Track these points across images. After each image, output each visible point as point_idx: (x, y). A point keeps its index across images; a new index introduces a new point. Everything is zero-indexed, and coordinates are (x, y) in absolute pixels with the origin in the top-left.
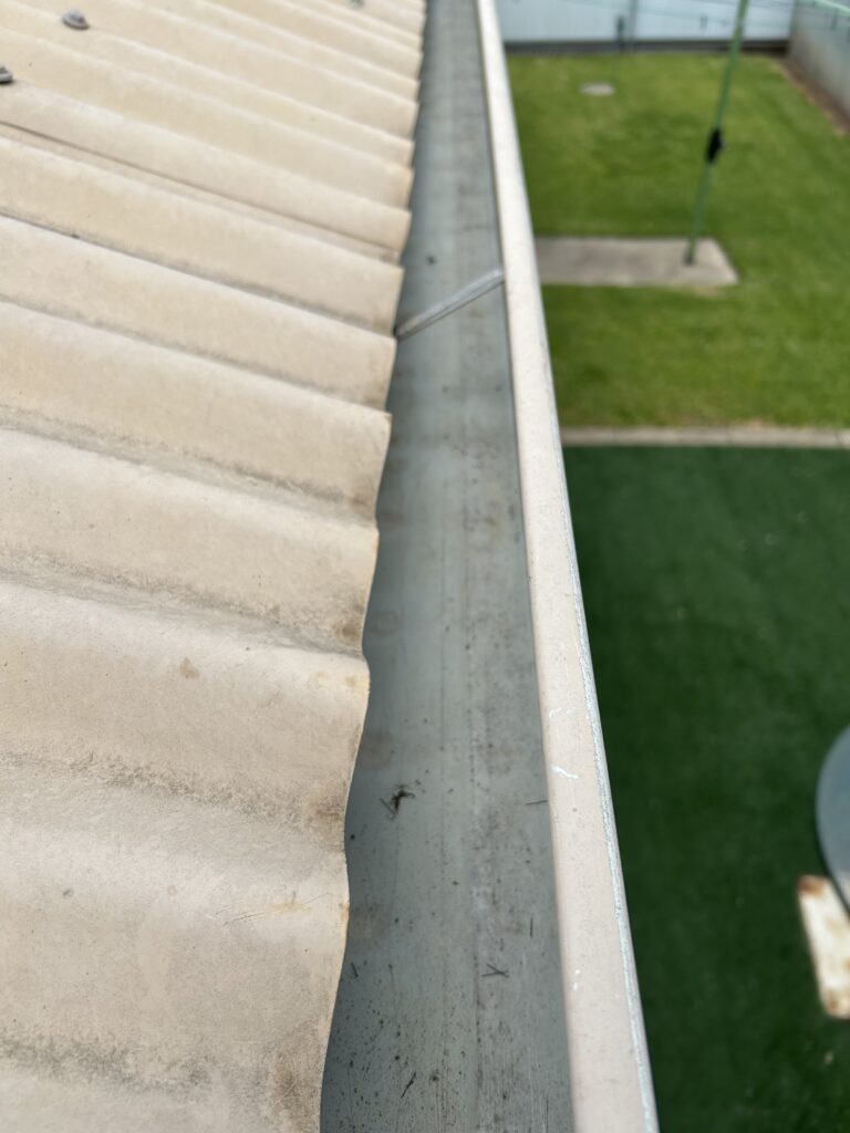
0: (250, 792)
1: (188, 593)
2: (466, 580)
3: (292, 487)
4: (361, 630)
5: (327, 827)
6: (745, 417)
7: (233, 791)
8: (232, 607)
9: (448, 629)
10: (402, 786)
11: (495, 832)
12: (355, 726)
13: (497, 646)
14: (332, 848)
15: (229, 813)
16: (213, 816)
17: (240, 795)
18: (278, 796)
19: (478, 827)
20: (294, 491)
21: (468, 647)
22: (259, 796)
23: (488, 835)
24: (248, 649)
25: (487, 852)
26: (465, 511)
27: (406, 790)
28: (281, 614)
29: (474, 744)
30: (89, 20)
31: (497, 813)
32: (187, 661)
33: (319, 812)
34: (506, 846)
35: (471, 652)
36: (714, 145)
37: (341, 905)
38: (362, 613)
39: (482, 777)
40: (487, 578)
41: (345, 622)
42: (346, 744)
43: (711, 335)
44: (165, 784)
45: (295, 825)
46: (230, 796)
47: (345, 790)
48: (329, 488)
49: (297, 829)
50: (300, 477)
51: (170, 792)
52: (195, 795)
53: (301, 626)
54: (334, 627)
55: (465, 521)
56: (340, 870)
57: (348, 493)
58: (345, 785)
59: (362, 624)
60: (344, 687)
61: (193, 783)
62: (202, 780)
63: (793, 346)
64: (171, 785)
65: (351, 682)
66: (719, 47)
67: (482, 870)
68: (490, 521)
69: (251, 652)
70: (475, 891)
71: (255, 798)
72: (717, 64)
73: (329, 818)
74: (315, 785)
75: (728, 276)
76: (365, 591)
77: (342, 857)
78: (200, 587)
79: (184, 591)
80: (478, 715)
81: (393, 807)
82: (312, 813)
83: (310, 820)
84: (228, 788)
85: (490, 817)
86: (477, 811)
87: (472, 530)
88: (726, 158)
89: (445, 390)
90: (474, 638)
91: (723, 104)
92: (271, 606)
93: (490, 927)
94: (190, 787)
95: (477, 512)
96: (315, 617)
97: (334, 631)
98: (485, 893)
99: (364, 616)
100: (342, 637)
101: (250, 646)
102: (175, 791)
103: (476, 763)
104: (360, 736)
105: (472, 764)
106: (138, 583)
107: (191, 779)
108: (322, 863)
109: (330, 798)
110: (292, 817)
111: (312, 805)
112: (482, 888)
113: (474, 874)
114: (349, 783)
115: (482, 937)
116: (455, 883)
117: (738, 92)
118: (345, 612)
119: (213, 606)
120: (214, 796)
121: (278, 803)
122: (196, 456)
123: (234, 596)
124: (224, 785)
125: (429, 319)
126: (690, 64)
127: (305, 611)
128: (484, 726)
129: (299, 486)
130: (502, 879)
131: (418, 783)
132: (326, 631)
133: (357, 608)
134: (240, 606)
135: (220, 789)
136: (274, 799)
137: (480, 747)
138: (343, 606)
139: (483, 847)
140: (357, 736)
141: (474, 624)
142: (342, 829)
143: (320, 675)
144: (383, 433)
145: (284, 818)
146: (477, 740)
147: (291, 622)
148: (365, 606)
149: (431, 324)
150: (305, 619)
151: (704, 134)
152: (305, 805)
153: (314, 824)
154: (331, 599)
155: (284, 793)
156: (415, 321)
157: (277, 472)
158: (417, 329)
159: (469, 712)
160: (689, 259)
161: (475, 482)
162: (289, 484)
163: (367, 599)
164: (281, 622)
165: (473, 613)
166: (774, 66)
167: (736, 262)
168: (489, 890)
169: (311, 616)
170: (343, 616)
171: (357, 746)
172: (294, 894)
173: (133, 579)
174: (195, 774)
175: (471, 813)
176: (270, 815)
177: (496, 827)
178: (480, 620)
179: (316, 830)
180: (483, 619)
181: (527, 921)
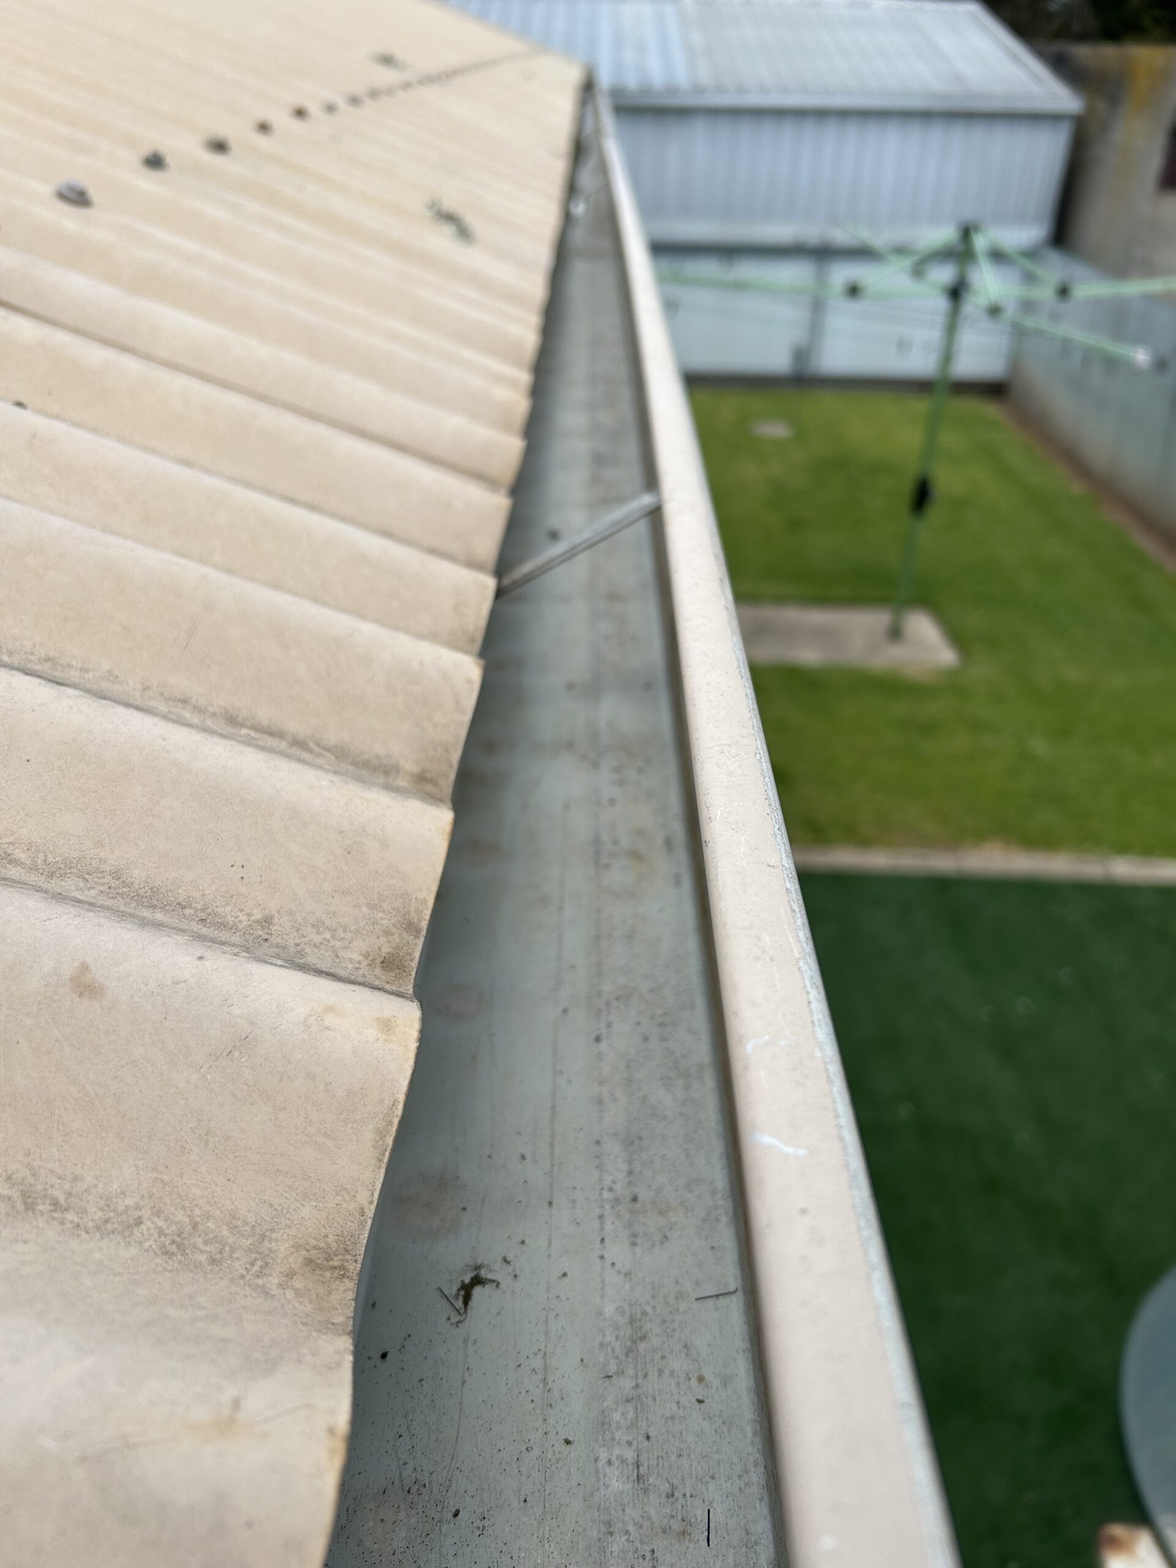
0: (180, 1216)
1: (114, 883)
2: (598, 937)
3: (317, 749)
4: (414, 964)
5: (321, 1290)
6: (980, 836)
7: (146, 1213)
8: (188, 911)
9: (565, 1011)
10: (478, 1268)
11: (642, 1346)
12: (388, 1103)
13: (646, 1039)
14: (329, 1327)
15: (133, 1251)
16: (97, 1255)
17: (161, 1223)
18: (233, 1228)
19: (610, 1338)
20: (319, 755)
21: (598, 1039)
22: (195, 1226)
23: (628, 1352)
24: (201, 958)
25: (627, 1383)
26: (597, 840)
27: (483, 1273)
28: (274, 928)
29: (606, 1195)
30: (93, 194)
31: (644, 1313)
32: (84, 968)
33: (309, 1262)
34: (661, 1372)
35: (604, 1046)
36: (922, 496)
37: (331, 1431)
38: (417, 937)
39: (619, 1252)
40: (630, 936)
41: (386, 950)
42: (368, 1134)
43: (928, 729)
44: (15, 1194)
45: (260, 1282)
46: (139, 1222)
47: (362, 1224)
48: (377, 757)
49: (265, 1292)
50: (332, 737)
51: (20, 1206)
52: (70, 1216)
53: (308, 950)
54: (366, 955)
55: (597, 854)
56: (339, 1365)
57: (409, 765)
58: (363, 1213)
59: (417, 955)
60: (372, 1033)
61: (70, 1194)
62: (87, 1191)
63: (1039, 746)
64: (25, 1195)
65: (386, 1026)
66: (921, 386)
67: (616, 1416)
68: (636, 856)
69: (207, 963)
70: (604, 1456)
71: (188, 1229)
72: (920, 406)
73: (328, 1274)
74: (305, 1211)
75: (946, 656)
76: (425, 901)
77: (345, 1344)
78: (137, 875)
79: (108, 879)
80: (613, 1147)
81: (459, 1303)
82: (295, 1261)
83: (291, 1274)
84: (137, 1207)
85: (632, 1321)
86: (609, 1310)
87: (607, 866)
88: (936, 513)
89: (570, 686)
90: (609, 1025)
91: (930, 449)
92: (258, 915)
93: (631, 1528)
94: (62, 1201)
95: (616, 842)
96: (333, 937)
97: (364, 964)
98: (623, 1461)
99: (420, 942)
100: (378, 971)
101: (205, 954)
102: (29, 1207)
103: (608, 1227)
104: (396, 1121)
105: (602, 1229)
106: (28, 862)
107: (67, 1187)
108: (305, 1351)
109: (331, 1238)
110: (256, 1268)
111: (297, 1247)
112: (617, 1451)
113: (603, 1424)
114: (370, 1211)
115: (617, 1544)
116: (568, 1442)
117: (950, 439)
118: (387, 933)
119: (154, 907)
120: (107, 1221)
121: (230, 1241)
122: (162, 694)
123: (196, 894)
124: (130, 1202)
125: (549, 562)
126: (887, 406)
127: (317, 926)
128: (624, 1167)
129: (328, 750)
130: (652, 1434)
131: (506, 1261)
132: (351, 961)
133: (410, 927)
134: (203, 910)
135: (121, 1208)
136: (225, 1232)
137: (617, 1200)
138: (385, 922)
139: (620, 1373)
140: (390, 1123)
141: (608, 1004)
142: (351, 1295)
143: (329, 1009)
144: (469, 681)
145: (239, 1267)
146: (611, 1190)
147: (291, 943)
148: (424, 924)
149: (550, 569)
150: (318, 939)
151: (907, 486)
152: (283, 1248)
153: (298, 1283)
154: (365, 910)
155: (246, 1223)
156: (527, 567)
157: (294, 726)
158: (529, 578)
159: (598, 1143)
160: (895, 633)
161: (612, 802)
162: (312, 745)
163: (427, 914)
164: (274, 940)
165: (608, 988)
166: (990, 410)
167: (956, 637)
168: (630, 1454)
169: (328, 935)
170: (383, 940)
171: (390, 1140)
172: (237, 1404)
173: (20, 855)
174: (75, 1178)
175: (600, 1314)
176: (213, 1261)
177: (643, 1338)
178: (618, 999)
179: (298, 1293)
180: (624, 996)
181: (701, 1515)
